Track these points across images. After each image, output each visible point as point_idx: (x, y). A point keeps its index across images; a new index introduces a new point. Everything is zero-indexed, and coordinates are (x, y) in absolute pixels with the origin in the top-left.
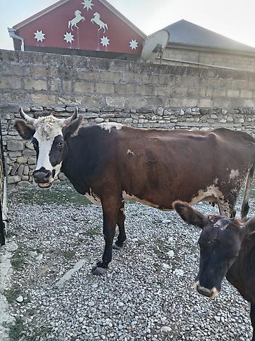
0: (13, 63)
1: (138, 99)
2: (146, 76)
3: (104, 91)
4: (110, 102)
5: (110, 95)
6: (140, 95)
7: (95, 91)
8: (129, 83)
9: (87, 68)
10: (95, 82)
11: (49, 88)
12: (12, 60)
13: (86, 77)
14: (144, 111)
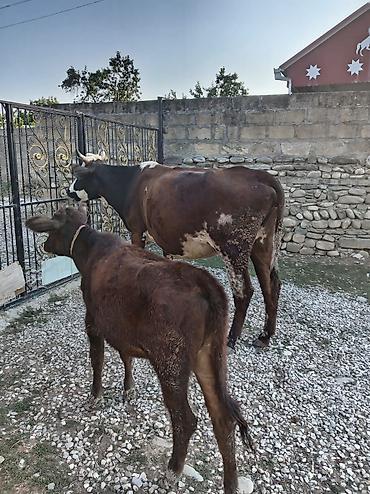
0: (179, 112)
1: (331, 144)
2: (347, 109)
3: (279, 135)
4: (287, 150)
5: (287, 140)
6: (334, 138)
7: (267, 136)
8: (317, 123)
9: (259, 109)
10: (267, 125)
11: (213, 136)
12: (180, 109)
13: (257, 120)
14: (341, 161)
